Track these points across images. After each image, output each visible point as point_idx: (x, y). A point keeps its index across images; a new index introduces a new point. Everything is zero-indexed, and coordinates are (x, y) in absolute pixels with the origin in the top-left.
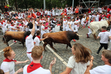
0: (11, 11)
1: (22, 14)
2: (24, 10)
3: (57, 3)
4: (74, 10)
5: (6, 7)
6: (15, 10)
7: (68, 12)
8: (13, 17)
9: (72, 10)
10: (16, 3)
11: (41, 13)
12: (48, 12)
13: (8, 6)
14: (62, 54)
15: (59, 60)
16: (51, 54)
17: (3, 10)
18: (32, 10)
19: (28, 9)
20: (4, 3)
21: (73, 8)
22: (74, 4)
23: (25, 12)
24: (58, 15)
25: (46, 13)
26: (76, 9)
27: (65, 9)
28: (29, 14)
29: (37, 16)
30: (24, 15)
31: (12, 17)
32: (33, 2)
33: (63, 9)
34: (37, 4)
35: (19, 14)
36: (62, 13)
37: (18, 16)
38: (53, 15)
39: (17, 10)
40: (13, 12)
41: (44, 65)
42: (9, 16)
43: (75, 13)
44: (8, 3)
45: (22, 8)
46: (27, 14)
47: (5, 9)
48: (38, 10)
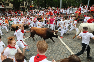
0: (34, 10)
1: (42, 12)
2: (44, 8)
3: (72, 2)
4: (89, 9)
5: (31, 6)
6: (37, 9)
7: (82, 11)
8: (36, 14)
9: (87, 8)
10: (38, 3)
11: (57, 11)
12: (64, 10)
13: (33, 6)
14: (73, 48)
15: (70, 53)
16: (63, 47)
17: (29, 9)
18: (50, 9)
19: (46, 8)
20: (30, 4)
21: (88, 7)
22: (90, 2)
23: (44, 10)
24: (72, 13)
25: (61, 11)
26: (91, 7)
27: (80, 8)
28: (48, 12)
29: (54, 14)
30: (44, 12)
31: (34, 14)
32: (51, 2)
33: (77, 8)
34: (54, 4)
35: (40, 11)
36: (76, 12)
37: (39, 13)
38: (68, 13)
39: (38, 8)
40: (35, 10)
41: (57, 54)
42: (33, 13)
43: (90, 11)
44: (33, 3)
45: (42, 7)
46: (46, 12)
47: (31, 8)
48: (54, 8)
